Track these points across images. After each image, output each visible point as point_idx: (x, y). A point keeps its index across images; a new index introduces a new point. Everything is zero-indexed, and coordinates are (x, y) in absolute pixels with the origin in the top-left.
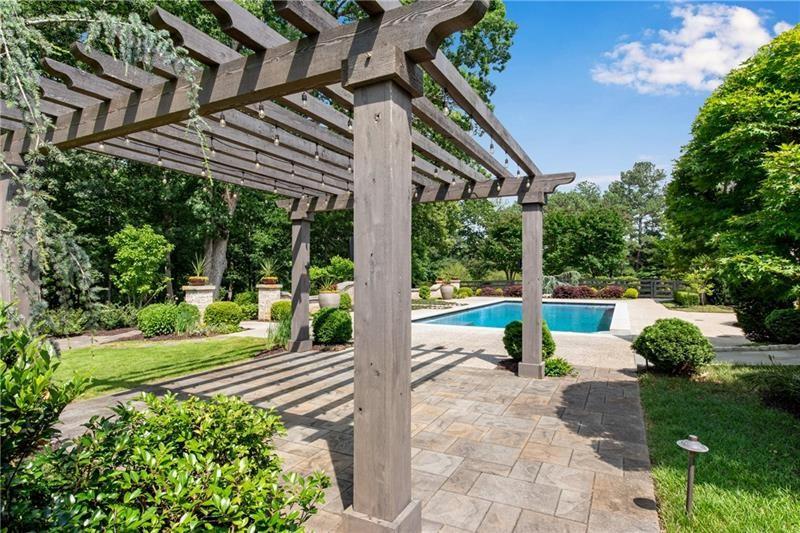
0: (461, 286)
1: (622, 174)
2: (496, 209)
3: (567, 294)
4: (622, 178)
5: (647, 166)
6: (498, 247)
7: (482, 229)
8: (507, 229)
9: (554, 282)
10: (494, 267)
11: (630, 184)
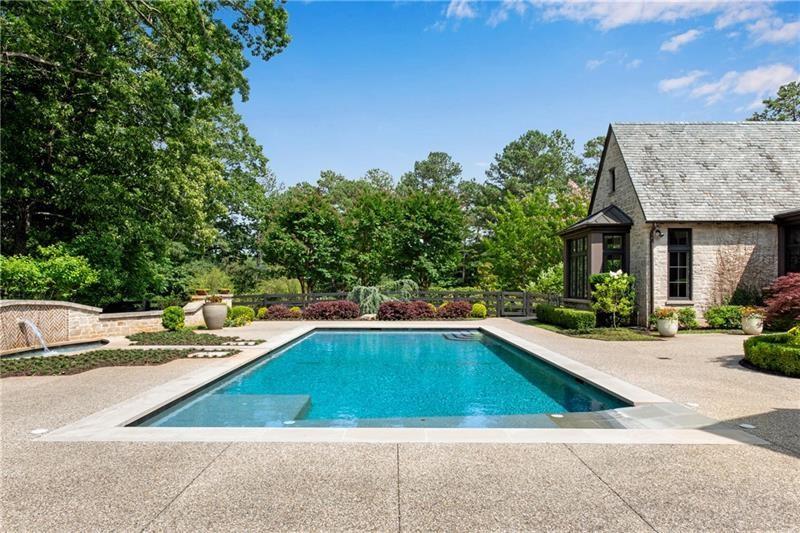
0: (234, 304)
1: (417, 163)
2: (267, 195)
3: (398, 313)
4: (416, 169)
5: (443, 157)
6: (288, 241)
7: (247, 222)
8: (304, 215)
9: (378, 295)
10: (282, 274)
11: (424, 177)
